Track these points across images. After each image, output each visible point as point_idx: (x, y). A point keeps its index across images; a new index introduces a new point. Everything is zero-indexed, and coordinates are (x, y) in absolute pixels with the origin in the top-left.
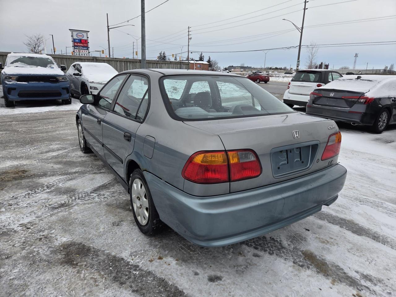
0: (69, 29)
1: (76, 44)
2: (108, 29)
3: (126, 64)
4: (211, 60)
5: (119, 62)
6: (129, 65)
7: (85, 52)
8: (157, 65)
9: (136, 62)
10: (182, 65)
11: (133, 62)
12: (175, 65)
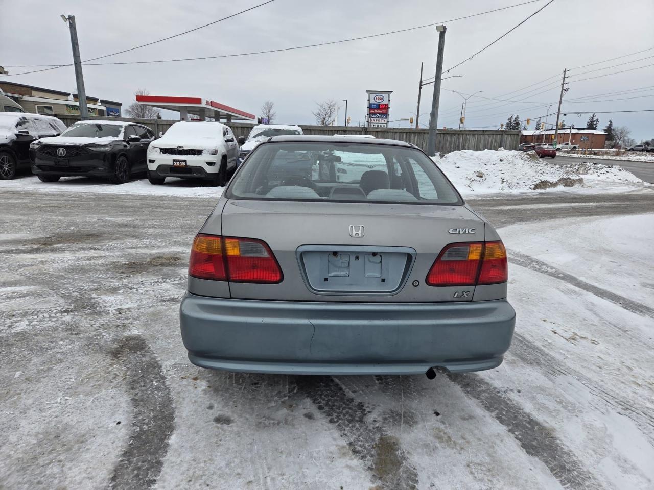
0: (367, 91)
1: (372, 111)
2: (421, 85)
3: (408, 137)
4: (612, 128)
5: (398, 133)
6: (412, 137)
7: (383, 122)
8: (458, 138)
9: (424, 133)
10: (506, 136)
11: (419, 133)
12: (491, 136)
